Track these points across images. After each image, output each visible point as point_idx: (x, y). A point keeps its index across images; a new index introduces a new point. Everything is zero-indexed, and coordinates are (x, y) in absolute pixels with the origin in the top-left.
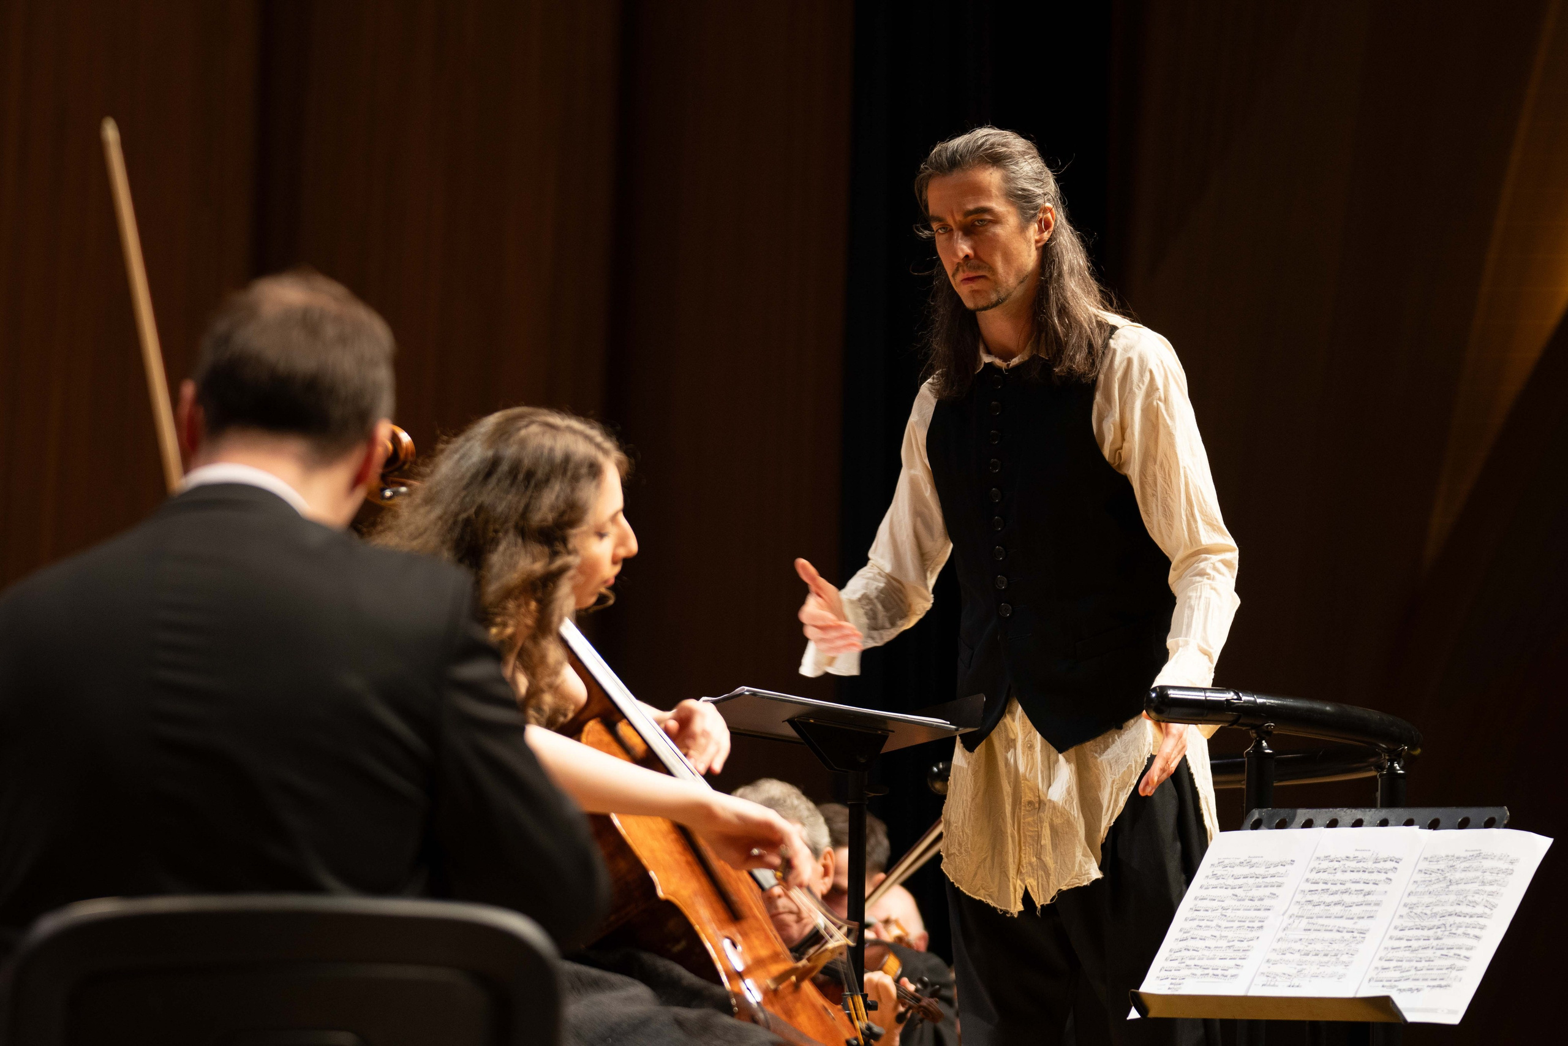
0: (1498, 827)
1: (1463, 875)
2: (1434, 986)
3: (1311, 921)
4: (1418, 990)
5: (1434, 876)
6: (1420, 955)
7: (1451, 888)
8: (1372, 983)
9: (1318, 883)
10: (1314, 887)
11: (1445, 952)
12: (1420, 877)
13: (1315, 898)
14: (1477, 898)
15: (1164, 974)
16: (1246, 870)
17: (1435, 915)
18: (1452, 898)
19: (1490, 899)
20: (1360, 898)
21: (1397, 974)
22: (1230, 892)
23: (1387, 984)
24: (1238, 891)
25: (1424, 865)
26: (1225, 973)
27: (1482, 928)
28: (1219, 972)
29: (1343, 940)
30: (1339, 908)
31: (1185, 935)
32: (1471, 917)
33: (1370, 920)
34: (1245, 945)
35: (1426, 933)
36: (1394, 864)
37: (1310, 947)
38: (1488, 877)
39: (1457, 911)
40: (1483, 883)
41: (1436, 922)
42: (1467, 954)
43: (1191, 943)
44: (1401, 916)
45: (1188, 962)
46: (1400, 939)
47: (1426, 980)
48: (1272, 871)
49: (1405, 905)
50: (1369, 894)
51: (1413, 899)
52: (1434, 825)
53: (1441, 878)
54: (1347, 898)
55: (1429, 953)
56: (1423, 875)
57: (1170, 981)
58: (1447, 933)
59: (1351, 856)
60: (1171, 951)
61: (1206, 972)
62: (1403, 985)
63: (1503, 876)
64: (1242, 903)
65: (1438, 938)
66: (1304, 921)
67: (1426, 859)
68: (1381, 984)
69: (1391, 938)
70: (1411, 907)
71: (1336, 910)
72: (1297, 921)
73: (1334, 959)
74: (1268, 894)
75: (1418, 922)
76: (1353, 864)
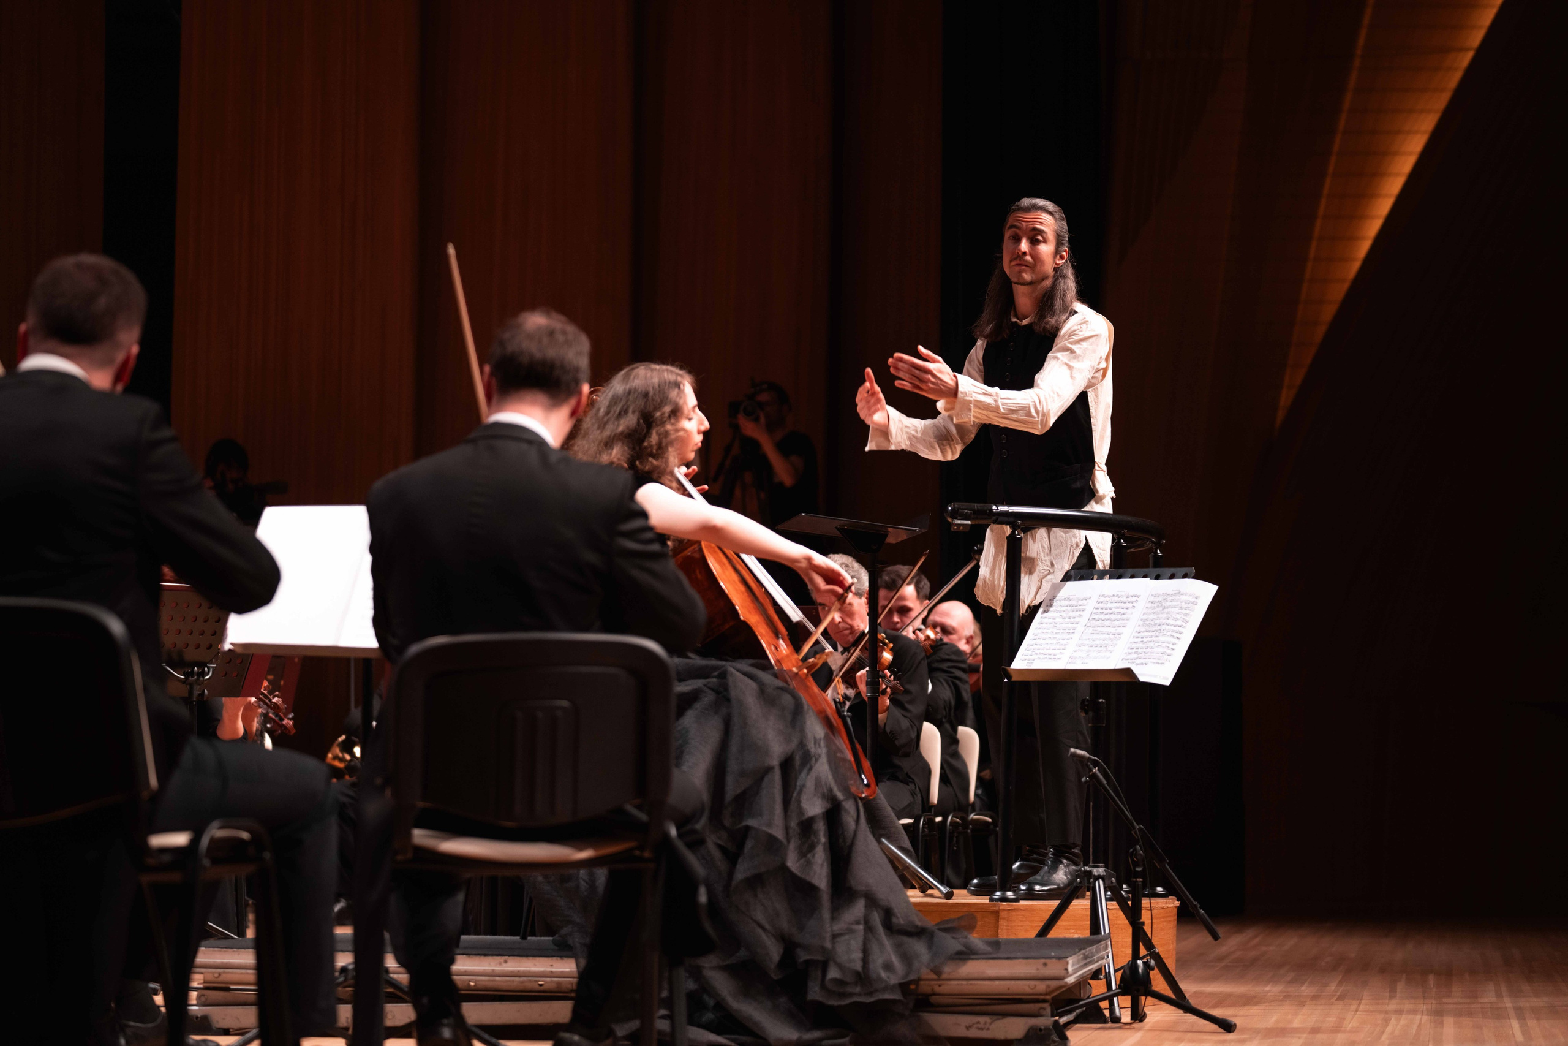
0: (1189, 578)
1: (1170, 604)
2: (1154, 663)
3: (1094, 629)
4: (1146, 664)
5: (1156, 604)
6: (1147, 645)
7: (1165, 610)
8: (1124, 661)
9: (1098, 609)
10: (1096, 611)
11: (1160, 644)
12: (1149, 605)
13: (1097, 617)
14: (1178, 616)
15: (1024, 657)
16: (1067, 603)
17: (1156, 624)
18: (1165, 615)
19: (1185, 617)
20: (1119, 617)
21: (1136, 656)
22: (1059, 614)
23: (1131, 661)
24: (1063, 614)
25: (1152, 599)
26: (1054, 657)
27: (1181, 633)
28: (1052, 656)
29: (1110, 639)
30: (1108, 622)
31: (1035, 637)
32: (1175, 626)
33: (1124, 628)
34: (1065, 642)
35: (1151, 634)
36: (1137, 598)
37: (1094, 643)
38: (1184, 605)
39: (1167, 622)
40: (1181, 608)
41: (1156, 628)
42: (1174, 647)
43: (1038, 641)
44: (1139, 626)
45: (1037, 651)
46: (1138, 637)
47: (1150, 658)
48: (1080, 602)
49: (1141, 620)
50: (1123, 614)
51: (1145, 617)
52: (1157, 578)
53: (1160, 605)
54: (1113, 617)
55: (1152, 644)
56: (1151, 604)
57: (1027, 661)
58: (1161, 634)
59: (1115, 594)
60: (1028, 645)
61: (1045, 656)
62: (1138, 661)
63: (1192, 605)
64: (1065, 620)
65: (1156, 637)
66: (1091, 629)
67: (1152, 595)
68: (1128, 661)
69: (1134, 637)
70: (1144, 621)
71: (1107, 623)
72: (1087, 629)
73: (1105, 649)
74: (1077, 615)
75: (1147, 628)
76: (1116, 599)
